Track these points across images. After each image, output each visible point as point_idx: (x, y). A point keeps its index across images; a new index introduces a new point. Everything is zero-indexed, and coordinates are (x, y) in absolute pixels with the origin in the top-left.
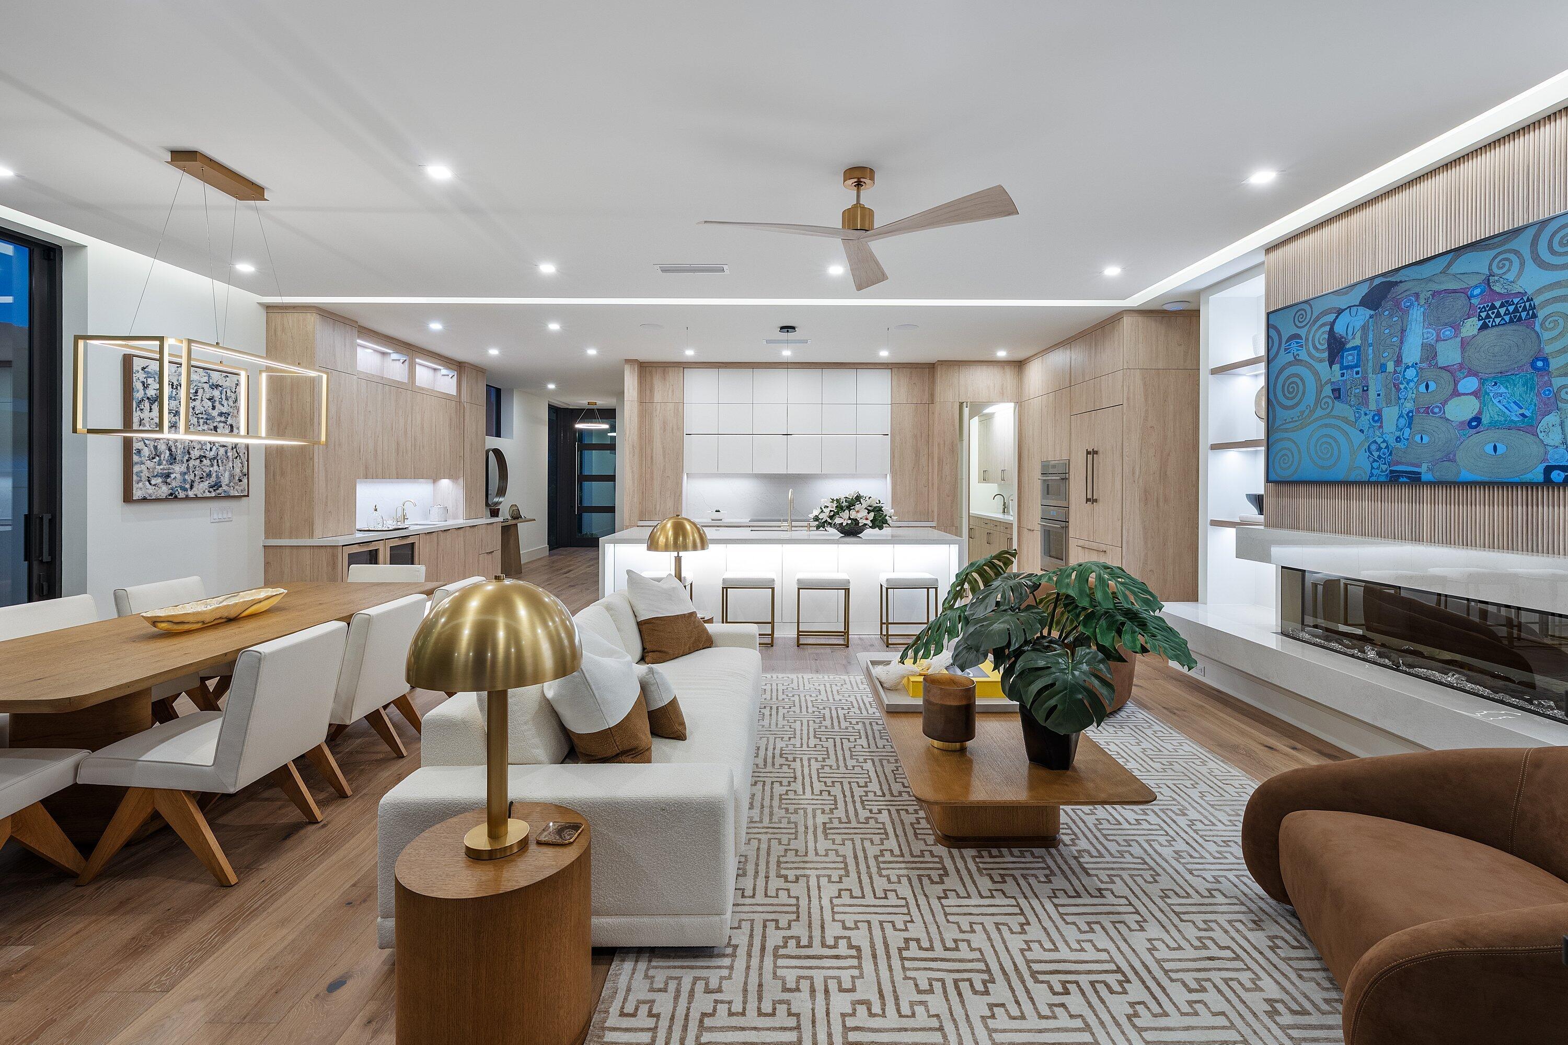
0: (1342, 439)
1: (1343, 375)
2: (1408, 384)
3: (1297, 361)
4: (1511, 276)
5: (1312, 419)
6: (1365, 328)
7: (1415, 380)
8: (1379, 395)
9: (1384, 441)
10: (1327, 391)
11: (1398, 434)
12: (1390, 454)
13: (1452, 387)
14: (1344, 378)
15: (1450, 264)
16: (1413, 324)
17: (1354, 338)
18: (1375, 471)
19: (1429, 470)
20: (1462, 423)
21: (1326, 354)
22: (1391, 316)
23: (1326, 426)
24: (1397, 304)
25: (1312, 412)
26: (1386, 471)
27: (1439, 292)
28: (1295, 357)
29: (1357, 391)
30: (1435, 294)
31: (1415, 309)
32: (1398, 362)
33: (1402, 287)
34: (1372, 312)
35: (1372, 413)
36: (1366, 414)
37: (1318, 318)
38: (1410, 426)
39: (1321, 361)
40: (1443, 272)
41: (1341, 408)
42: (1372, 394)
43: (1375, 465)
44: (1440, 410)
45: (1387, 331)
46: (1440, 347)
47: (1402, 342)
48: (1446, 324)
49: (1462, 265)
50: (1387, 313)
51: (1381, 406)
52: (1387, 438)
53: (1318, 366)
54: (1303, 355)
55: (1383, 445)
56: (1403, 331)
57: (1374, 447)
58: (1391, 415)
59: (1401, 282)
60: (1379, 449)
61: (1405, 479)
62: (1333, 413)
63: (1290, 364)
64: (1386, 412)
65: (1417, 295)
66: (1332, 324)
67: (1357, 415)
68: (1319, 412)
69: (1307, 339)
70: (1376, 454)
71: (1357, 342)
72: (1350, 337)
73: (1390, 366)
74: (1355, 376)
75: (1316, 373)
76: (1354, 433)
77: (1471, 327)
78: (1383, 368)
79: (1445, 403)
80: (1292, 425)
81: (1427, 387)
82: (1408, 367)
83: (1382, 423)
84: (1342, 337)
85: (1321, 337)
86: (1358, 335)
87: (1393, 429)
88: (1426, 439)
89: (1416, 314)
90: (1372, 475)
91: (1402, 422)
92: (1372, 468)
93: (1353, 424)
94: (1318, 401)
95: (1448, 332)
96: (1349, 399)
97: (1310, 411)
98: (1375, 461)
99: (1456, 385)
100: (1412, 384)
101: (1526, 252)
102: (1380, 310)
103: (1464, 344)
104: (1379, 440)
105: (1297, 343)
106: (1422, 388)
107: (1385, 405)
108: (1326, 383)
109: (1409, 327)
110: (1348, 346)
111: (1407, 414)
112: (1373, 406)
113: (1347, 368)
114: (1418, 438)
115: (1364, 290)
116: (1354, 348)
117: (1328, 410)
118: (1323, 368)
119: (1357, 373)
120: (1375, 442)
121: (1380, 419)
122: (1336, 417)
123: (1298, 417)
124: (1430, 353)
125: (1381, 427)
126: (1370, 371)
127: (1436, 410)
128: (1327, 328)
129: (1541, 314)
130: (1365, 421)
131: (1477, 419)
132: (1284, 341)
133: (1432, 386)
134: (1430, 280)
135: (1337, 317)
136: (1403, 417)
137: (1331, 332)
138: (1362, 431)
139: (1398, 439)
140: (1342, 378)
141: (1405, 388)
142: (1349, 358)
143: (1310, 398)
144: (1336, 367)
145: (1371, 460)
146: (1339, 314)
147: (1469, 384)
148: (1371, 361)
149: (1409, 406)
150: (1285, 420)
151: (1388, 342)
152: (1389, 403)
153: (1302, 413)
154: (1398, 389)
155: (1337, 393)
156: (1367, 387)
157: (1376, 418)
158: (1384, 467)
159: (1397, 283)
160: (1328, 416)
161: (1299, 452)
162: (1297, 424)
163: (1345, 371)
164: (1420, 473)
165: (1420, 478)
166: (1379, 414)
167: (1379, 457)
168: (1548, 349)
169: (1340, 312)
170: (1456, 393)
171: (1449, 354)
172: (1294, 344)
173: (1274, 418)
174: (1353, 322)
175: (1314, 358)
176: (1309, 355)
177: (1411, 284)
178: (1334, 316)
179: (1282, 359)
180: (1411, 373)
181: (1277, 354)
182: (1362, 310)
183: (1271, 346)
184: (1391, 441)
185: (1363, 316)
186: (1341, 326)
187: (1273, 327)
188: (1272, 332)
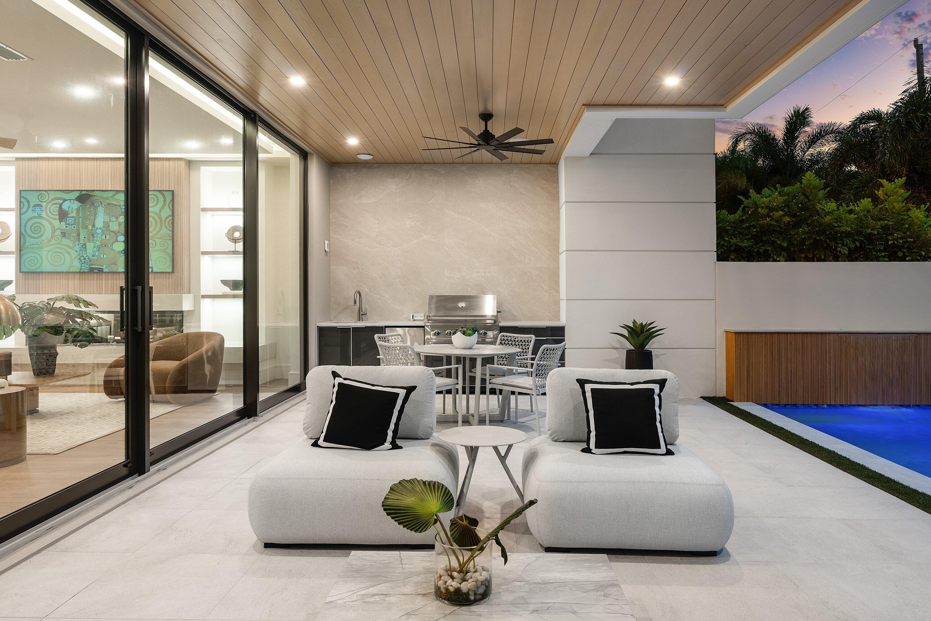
0: (67, 255)
1: (67, 227)
2: (98, 235)
3: (40, 217)
5: (49, 244)
6: (78, 210)
7: (101, 234)
8: (85, 238)
9: (87, 256)
10: (58, 232)
11: (93, 253)
12: (90, 261)
13: (115, 238)
14: (68, 228)
15: (114, 195)
16: (100, 213)
17: (72, 213)
18: (83, 268)
19: (106, 267)
20: (119, 251)
21: (58, 217)
22: (90, 208)
23: (57, 248)
24: (93, 204)
25: (49, 241)
26: (88, 267)
27: (111, 204)
28: (39, 215)
29: (74, 235)
30: (108, 204)
31: (101, 207)
32: (94, 226)
33: (94, 198)
34: (81, 204)
35: (82, 245)
36: (78, 245)
37: (53, 200)
38: (98, 251)
39: (55, 219)
40: (112, 197)
41: (65, 241)
42: (82, 237)
43: (83, 265)
44: (111, 246)
45: (88, 213)
46: (111, 224)
47: (95, 219)
48: (113, 216)
49: (119, 197)
50: (88, 206)
51: (85, 242)
52: (88, 254)
53: (52, 221)
54: (44, 215)
55: (87, 258)
56: (95, 215)
57: (82, 258)
58: (90, 246)
59: (95, 196)
60: (85, 259)
61: (96, 271)
62: (62, 243)
63: (35, 217)
64: (88, 244)
65: (101, 203)
66: (61, 205)
67: (74, 245)
68: (53, 241)
69: (46, 208)
70: (83, 261)
71: (74, 214)
72: (70, 212)
73: (90, 227)
74: (73, 228)
75: (51, 224)
76: (72, 252)
77: (122, 219)
78: (86, 227)
79: (112, 244)
80: (36, 246)
81: (106, 237)
82: (98, 229)
83: (86, 249)
84: (66, 211)
85: (55, 209)
86: (75, 212)
87: (91, 251)
88: (105, 256)
89: (101, 210)
90: (81, 269)
91: (95, 249)
92: (82, 266)
93: (72, 249)
94: (53, 236)
95: (114, 219)
96: (70, 238)
97: (48, 241)
98: (83, 263)
99: (117, 238)
100: (99, 235)
102: (85, 204)
103: (120, 224)
104: (85, 256)
105: (40, 209)
106: (104, 237)
107: (87, 242)
108: (58, 229)
109: (98, 213)
110: (69, 215)
111: (97, 246)
112: (82, 242)
113: (69, 224)
114: (102, 256)
115: (77, 194)
116: (73, 217)
117: (59, 241)
118: (56, 223)
119: (74, 227)
120: (83, 256)
121: (86, 247)
122: (63, 245)
123: (41, 243)
124: (106, 225)
125: (86, 250)
126: (81, 227)
127: (109, 246)
128: (59, 206)
130: (78, 247)
132: (31, 206)
133: (108, 237)
134: (107, 198)
135: (63, 202)
136: (95, 247)
137: (60, 208)
138: (76, 251)
139: (93, 256)
140: (66, 228)
141: (97, 236)
142: (70, 221)
143: (48, 235)
144: (63, 223)
145: (81, 263)
146: (65, 201)
148: (81, 224)
149: (98, 243)
150: (33, 243)
151: (89, 217)
152: (89, 241)
153: (44, 241)
154: (94, 237)
155: (64, 234)
156: (79, 234)
157: (84, 247)
158: (87, 266)
159: (92, 196)
160: (59, 244)
161: (42, 258)
162: (40, 246)
163: (68, 226)
164: (103, 269)
165: (103, 270)
166: (85, 245)
167: (85, 262)
169: (65, 200)
170: (117, 241)
171: (114, 227)
172: (38, 209)
173: (25, 241)
174: (72, 206)
175: (50, 217)
176: (48, 215)
177: (99, 198)
178: (61, 201)
179: (30, 214)
180: (99, 231)
181: (27, 211)
182: (76, 202)
183: (22, 206)
184: (90, 256)
185: (77, 204)
186: (65, 206)
187: (23, 197)
188: (23, 200)
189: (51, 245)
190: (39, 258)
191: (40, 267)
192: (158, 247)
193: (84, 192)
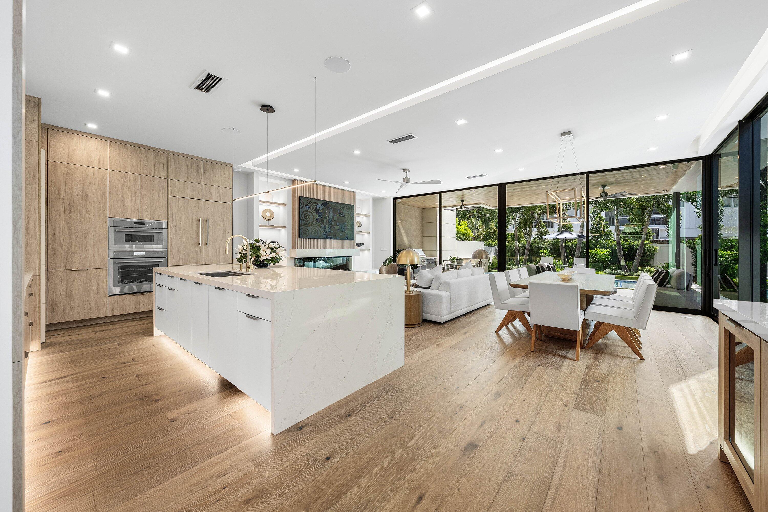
0: (318, 230)
3: (308, 211)
4: (343, 210)
10: (315, 219)
15: (335, 204)
16: (331, 212)
19: (332, 237)
20: (337, 230)
21: (315, 212)
23: (315, 227)
24: (328, 208)
29: (321, 221)
30: (334, 208)
32: (328, 218)
33: (329, 205)
34: (324, 207)
37: (314, 203)
41: (318, 224)
42: (324, 222)
44: (334, 227)
45: (327, 211)
46: (335, 217)
47: (329, 214)
49: (337, 205)
53: (313, 213)
54: (309, 210)
56: (329, 212)
57: (324, 232)
58: (327, 226)
60: (325, 233)
61: (329, 238)
63: (306, 211)
65: (332, 207)
66: (317, 206)
68: (313, 224)
69: (311, 207)
71: (321, 211)
74: (321, 218)
75: (313, 215)
76: (320, 229)
77: (338, 215)
78: (326, 218)
80: (306, 225)
84: (319, 210)
85: (314, 207)
86: (322, 210)
88: (332, 232)
89: (331, 210)
91: (329, 228)
92: (324, 236)
93: (320, 227)
94: (313, 221)
95: (336, 215)
101: (344, 207)
102: (326, 207)
103: (338, 218)
104: (325, 231)
106: (332, 223)
108: (315, 218)
112: (324, 225)
113: (320, 216)
115: (322, 202)
116: (321, 212)
117: (316, 223)
118: (315, 214)
124: (333, 218)
125: (326, 229)
126: (324, 218)
128: (315, 206)
129: (346, 217)
130: (323, 227)
131: (339, 229)
132: (304, 205)
133: (334, 223)
134: (333, 205)
137: (316, 207)
138: (322, 229)
139: (328, 231)
140: (319, 218)
142: (320, 214)
143: (311, 220)
144: (317, 215)
147: (338, 224)
148: (324, 216)
149: (330, 226)
150: (305, 223)
151: (327, 213)
152: (327, 225)
153: (310, 223)
154: (328, 222)
155: (317, 220)
158: (326, 236)
160: (316, 225)
161: (309, 231)
162: (308, 225)
166: (325, 226)
168: (346, 221)
169: (318, 204)
170: (336, 225)
171: (336, 219)
172: (307, 207)
173: (302, 222)
174: (320, 207)
175: (312, 211)
176: (311, 210)
177: (330, 205)
178: (317, 204)
179: (304, 209)
180: (330, 220)
181: (302, 207)
182: (322, 206)
183: (300, 205)
184: (328, 232)
185: (322, 207)
186: (318, 207)
187: (301, 200)
188: (301, 201)
189: (312, 225)
190: (308, 231)
191: (308, 236)
192: (350, 229)
193: (325, 202)
